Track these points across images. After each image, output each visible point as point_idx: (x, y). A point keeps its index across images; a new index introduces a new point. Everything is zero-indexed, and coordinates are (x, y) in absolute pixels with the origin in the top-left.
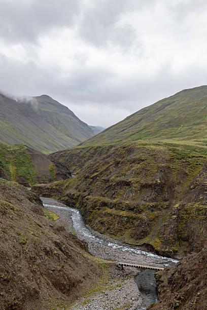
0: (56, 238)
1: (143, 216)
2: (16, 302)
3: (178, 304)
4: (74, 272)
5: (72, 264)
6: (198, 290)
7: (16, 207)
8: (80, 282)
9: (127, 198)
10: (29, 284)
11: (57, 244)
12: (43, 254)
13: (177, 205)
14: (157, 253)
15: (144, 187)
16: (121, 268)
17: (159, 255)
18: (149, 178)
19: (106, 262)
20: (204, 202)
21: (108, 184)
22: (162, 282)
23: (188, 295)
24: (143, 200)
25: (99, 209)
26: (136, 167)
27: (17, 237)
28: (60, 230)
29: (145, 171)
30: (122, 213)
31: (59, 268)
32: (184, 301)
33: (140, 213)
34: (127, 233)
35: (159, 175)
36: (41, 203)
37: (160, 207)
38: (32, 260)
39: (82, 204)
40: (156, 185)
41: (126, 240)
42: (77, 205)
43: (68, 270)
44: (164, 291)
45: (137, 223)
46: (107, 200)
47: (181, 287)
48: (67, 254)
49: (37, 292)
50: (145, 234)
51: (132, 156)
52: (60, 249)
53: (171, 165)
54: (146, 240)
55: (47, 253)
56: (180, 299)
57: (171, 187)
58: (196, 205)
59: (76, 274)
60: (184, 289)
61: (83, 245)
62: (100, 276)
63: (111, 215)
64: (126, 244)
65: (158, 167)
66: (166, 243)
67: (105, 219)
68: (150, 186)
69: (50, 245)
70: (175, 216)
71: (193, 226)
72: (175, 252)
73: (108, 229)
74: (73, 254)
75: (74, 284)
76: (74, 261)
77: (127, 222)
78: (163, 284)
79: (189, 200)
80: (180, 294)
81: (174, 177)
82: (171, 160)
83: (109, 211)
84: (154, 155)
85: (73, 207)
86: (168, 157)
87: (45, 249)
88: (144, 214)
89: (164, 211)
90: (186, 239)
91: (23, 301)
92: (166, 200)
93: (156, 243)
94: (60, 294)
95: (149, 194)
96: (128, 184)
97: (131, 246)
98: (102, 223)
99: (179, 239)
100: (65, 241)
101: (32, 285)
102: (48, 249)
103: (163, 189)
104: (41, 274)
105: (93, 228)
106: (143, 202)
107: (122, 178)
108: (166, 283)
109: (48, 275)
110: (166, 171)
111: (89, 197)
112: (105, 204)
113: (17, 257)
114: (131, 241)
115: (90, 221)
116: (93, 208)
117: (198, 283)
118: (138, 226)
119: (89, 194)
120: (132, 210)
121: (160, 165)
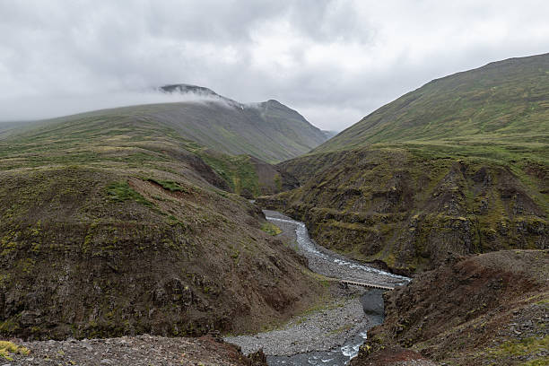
0: (271, 252)
1: (375, 229)
2: (225, 316)
3: (401, 329)
4: (290, 289)
5: (289, 280)
6: (427, 313)
7: (230, 219)
8: (297, 299)
9: (357, 209)
10: (239, 299)
11: (272, 259)
12: (255, 268)
13: (416, 216)
14: (391, 271)
15: (376, 195)
16: (345, 286)
17: (392, 273)
18: (383, 185)
19: (328, 279)
20: (450, 212)
21: (335, 194)
22: (391, 303)
23: (415, 318)
24: (377, 211)
25: (325, 222)
26: (368, 172)
27: (228, 250)
28: (276, 243)
29: (378, 178)
30: (350, 226)
31: (273, 284)
32: (409, 325)
33: (372, 225)
34: (357, 248)
35: (395, 181)
36: (263, 216)
37: (395, 218)
38: (244, 274)
39: (307, 216)
40: (391, 193)
41: (355, 257)
42: (303, 218)
43: (283, 286)
44: (391, 313)
45: (367, 237)
46: (334, 211)
47: (408, 310)
48: (282, 269)
49: (248, 308)
50: (376, 249)
51: (364, 161)
52: (275, 264)
53: (410, 170)
54: (378, 257)
55: (260, 268)
56: (403, 323)
57: (410, 195)
58: (440, 216)
59: (292, 291)
60: (411, 312)
61: (303, 261)
62: (320, 294)
63: (338, 228)
64: (354, 260)
65: (394, 173)
66: (401, 259)
67: (332, 232)
68: (384, 194)
69: (263, 260)
70: (413, 229)
71: (435, 241)
72: (413, 270)
73: (334, 244)
74: (290, 270)
75: (289, 301)
76: (291, 278)
77: (356, 236)
78: (390, 306)
79: (431, 210)
80: (405, 317)
81: (413, 184)
82: (410, 164)
83: (336, 223)
84: (389, 159)
85: (299, 220)
86: (406, 160)
87: (258, 263)
88: (376, 226)
89: (400, 223)
90: (427, 256)
91: (233, 316)
92: (403, 211)
93: (390, 259)
94: (273, 312)
95: (383, 204)
96: (358, 193)
97: (361, 262)
98: (328, 237)
99: (417, 255)
100: (281, 256)
101: (243, 300)
102: (261, 264)
103: (399, 198)
104: (253, 290)
105: (318, 243)
106: (376, 213)
107: (351, 187)
108: (394, 304)
109: (261, 291)
110: (404, 177)
111: (315, 208)
112: (331, 216)
113: (227, 271)
114: (360, 257)
115: (316, 235)
116: (319, 220)
117: (427, 306)
118: (370, 240)
119: (315, 206)
120: (362, 222)
121: (396, 170)
